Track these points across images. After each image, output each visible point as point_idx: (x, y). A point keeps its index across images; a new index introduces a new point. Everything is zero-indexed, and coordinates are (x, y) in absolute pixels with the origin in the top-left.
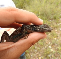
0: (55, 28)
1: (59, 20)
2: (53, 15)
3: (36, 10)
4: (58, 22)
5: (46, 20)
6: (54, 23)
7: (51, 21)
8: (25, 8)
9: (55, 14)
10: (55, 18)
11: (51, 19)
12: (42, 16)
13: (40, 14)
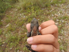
0: (47, 15)
1: (50, 7)
2: (45, 3)
3: (28, 2)
4: (50, 9)
5: (39, 9)
6: (46, 11)
7: (43, 9)
8: (18, 1)
9: (46, 2)
10: (47, 6)
11: (43, 7)
12: (35, 6)
13: (32, 4)
